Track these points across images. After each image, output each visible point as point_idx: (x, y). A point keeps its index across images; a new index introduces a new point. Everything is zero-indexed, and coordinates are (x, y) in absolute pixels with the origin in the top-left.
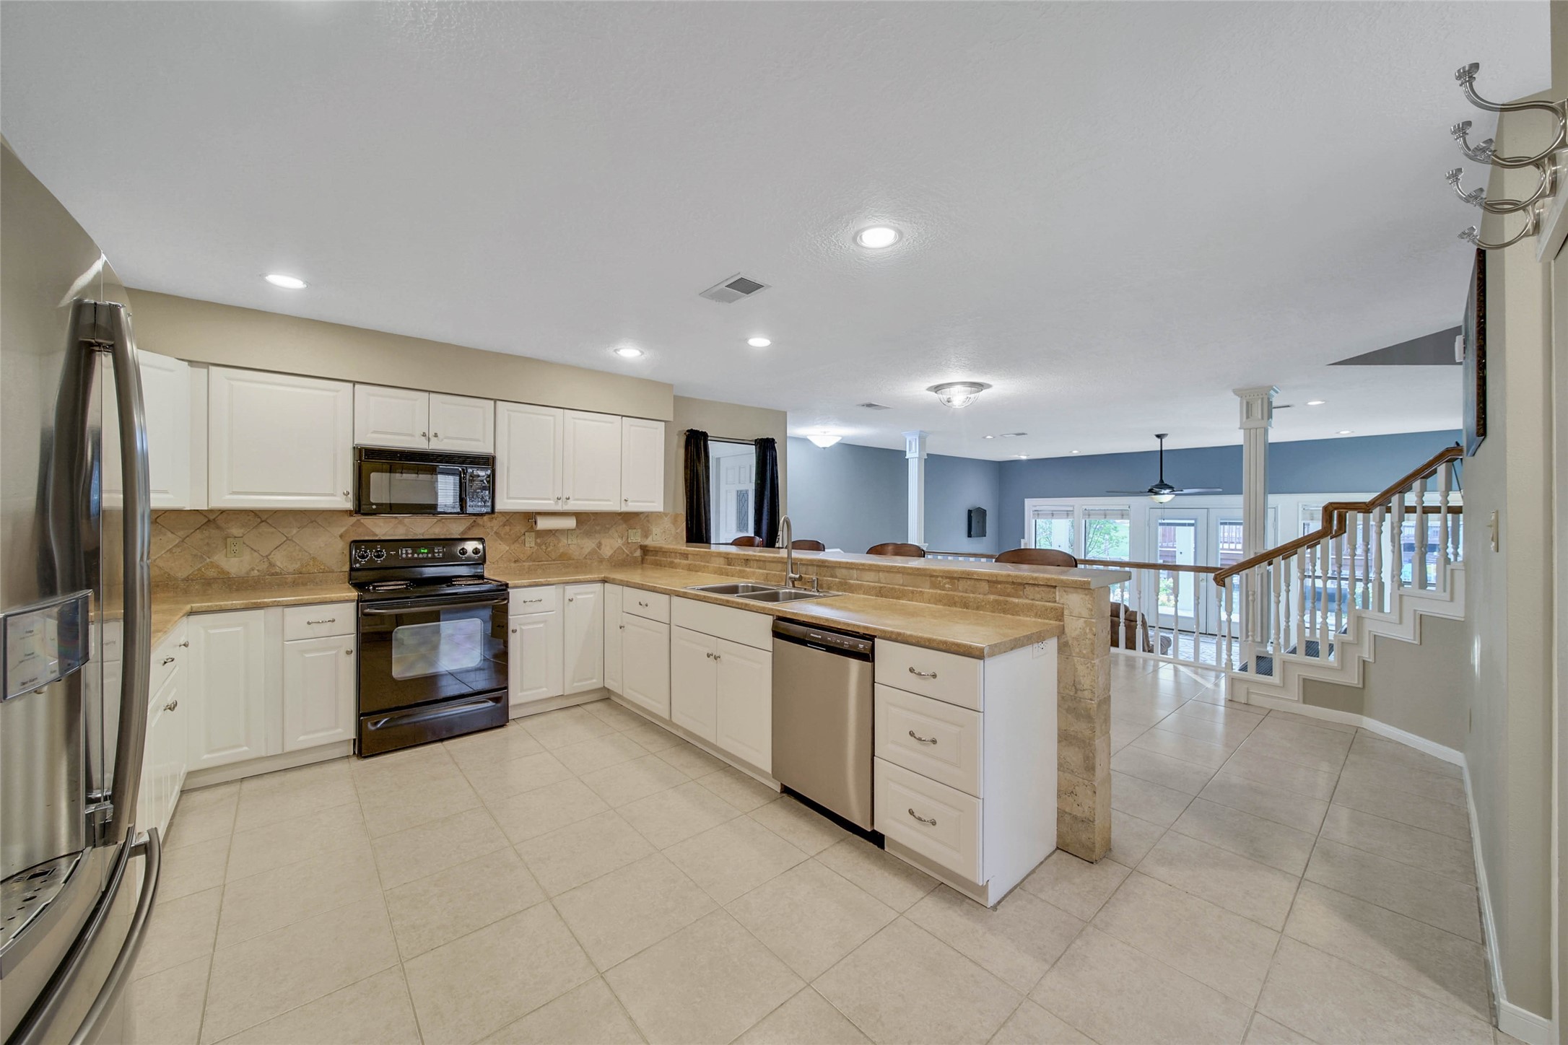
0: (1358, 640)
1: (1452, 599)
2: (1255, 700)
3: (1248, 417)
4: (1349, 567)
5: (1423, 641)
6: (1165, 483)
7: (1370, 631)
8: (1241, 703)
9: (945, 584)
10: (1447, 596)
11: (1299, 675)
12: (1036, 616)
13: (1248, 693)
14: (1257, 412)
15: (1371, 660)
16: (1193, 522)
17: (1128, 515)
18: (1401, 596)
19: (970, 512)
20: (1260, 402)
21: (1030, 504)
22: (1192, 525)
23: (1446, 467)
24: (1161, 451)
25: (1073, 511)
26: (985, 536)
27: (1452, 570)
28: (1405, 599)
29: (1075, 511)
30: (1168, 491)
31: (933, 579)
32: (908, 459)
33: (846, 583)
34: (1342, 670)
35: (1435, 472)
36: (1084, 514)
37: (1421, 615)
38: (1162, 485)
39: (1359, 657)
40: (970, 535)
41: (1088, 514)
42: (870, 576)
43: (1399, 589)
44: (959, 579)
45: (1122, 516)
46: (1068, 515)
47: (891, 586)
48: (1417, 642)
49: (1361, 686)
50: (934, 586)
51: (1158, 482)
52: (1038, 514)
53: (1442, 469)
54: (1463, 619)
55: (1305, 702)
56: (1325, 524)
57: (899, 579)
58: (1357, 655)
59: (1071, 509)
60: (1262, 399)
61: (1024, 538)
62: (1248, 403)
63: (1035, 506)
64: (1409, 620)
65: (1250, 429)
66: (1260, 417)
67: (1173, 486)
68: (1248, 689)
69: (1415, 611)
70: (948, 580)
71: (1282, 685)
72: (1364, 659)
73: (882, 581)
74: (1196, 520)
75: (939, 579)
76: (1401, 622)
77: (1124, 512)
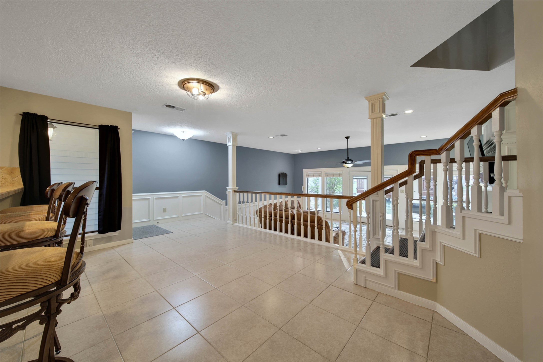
0: (432, 248)
1: (510, 223)
2: (370, 285)
3: (372, 112)
4: (426, 195)
5: (482, 255)
6: (349, 158)
7: (441, 242)
8: (361, 286)
10: (505, 219)
11: (395, 270)
13: (365, 280)
14: (377, 109)
15: (442, 263)
16: (366, 177)
17: (342, 175)
18: (464, 218)
19: (279, 174)
20: (378, 103)
21: (305, 171)
22: (365, 179)
23: (500, 109)
25: (321, 174)
26: (287, 185)
27: (510, 197)
28: (467, 219)
29: (322, 173)
30: (350, 162)
32: (228, 146)
34: (422, 268)
35: (490, 117)
36: (325, 175)
37: (480, 233)
38: (348, 159)
39: (433, 260)
40: (279, 184)
41: (327, 175)
43: (461, 212)
45: (340, 176)
46: (319, 175)
48: (477, 255)
49: (435, 281)
51: (346, 158)
52: (308, 175)
53: (496, 114)
54: (522, 241)
55: (399, 289)
56: (410, 165)
58: (432, 259)
59: (321, 173)
60: (380, 101)
61: (303, 185)
62: (372, 104)
63: (308, 172)
64: (470, 235)
65: (374, 119)
66: (378, 111)
67: (353, 160)
68: (365, 277)
69: (475, 230)
71: (385, 277)
72: (437, 262)
74: (367, 176)
76: (464, 238)
77: (340, 174)
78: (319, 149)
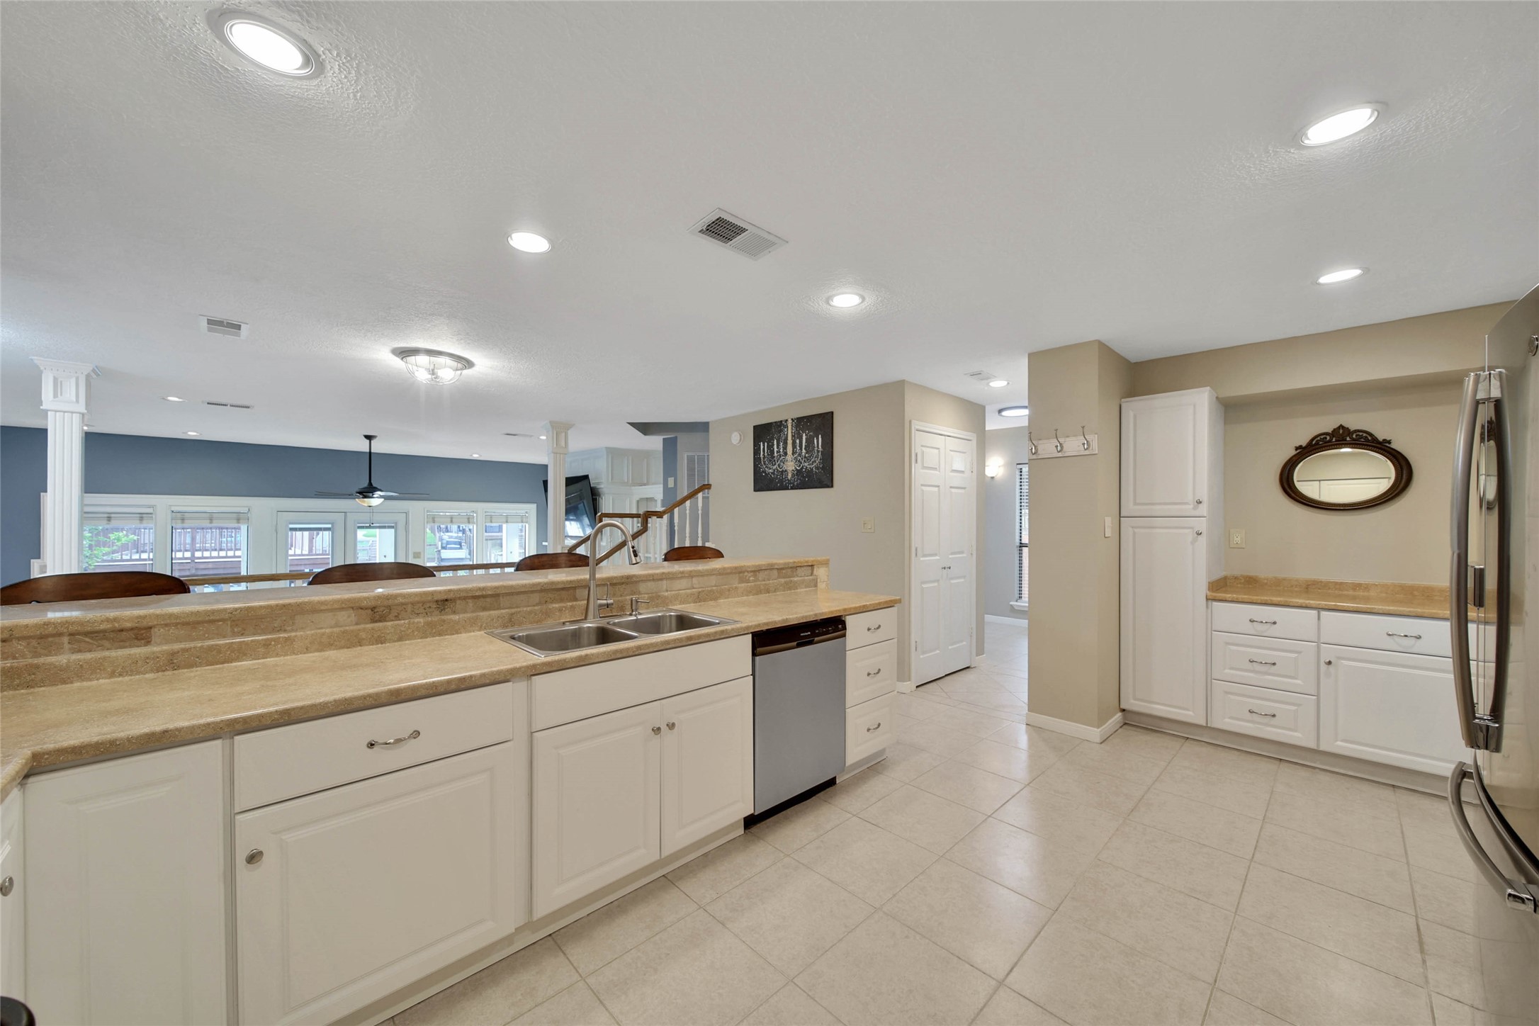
9: (750, 577)
12: (806, 587)
16: (329, 526)
24: (370, 453)
31: (741, 575)
32: (46, 412)
33: (658, 597)
42: (683, 583)
44: (759, 571)
47: (709, 589)
50: (742, 581)
57: (713, 580)
59: (150, 510)
70: (752, 574)
73: (695, 586)
74: (332, 524)
75: (746, 574)
78: (192, 434)
